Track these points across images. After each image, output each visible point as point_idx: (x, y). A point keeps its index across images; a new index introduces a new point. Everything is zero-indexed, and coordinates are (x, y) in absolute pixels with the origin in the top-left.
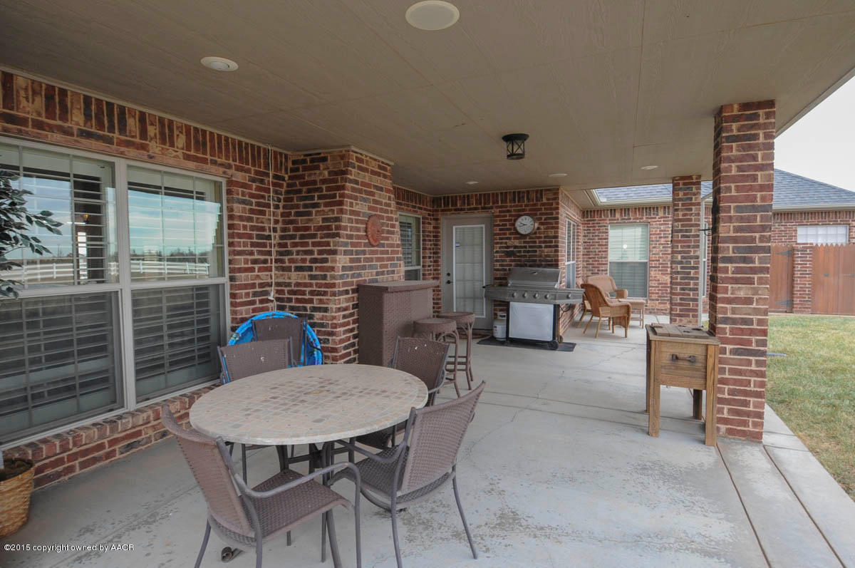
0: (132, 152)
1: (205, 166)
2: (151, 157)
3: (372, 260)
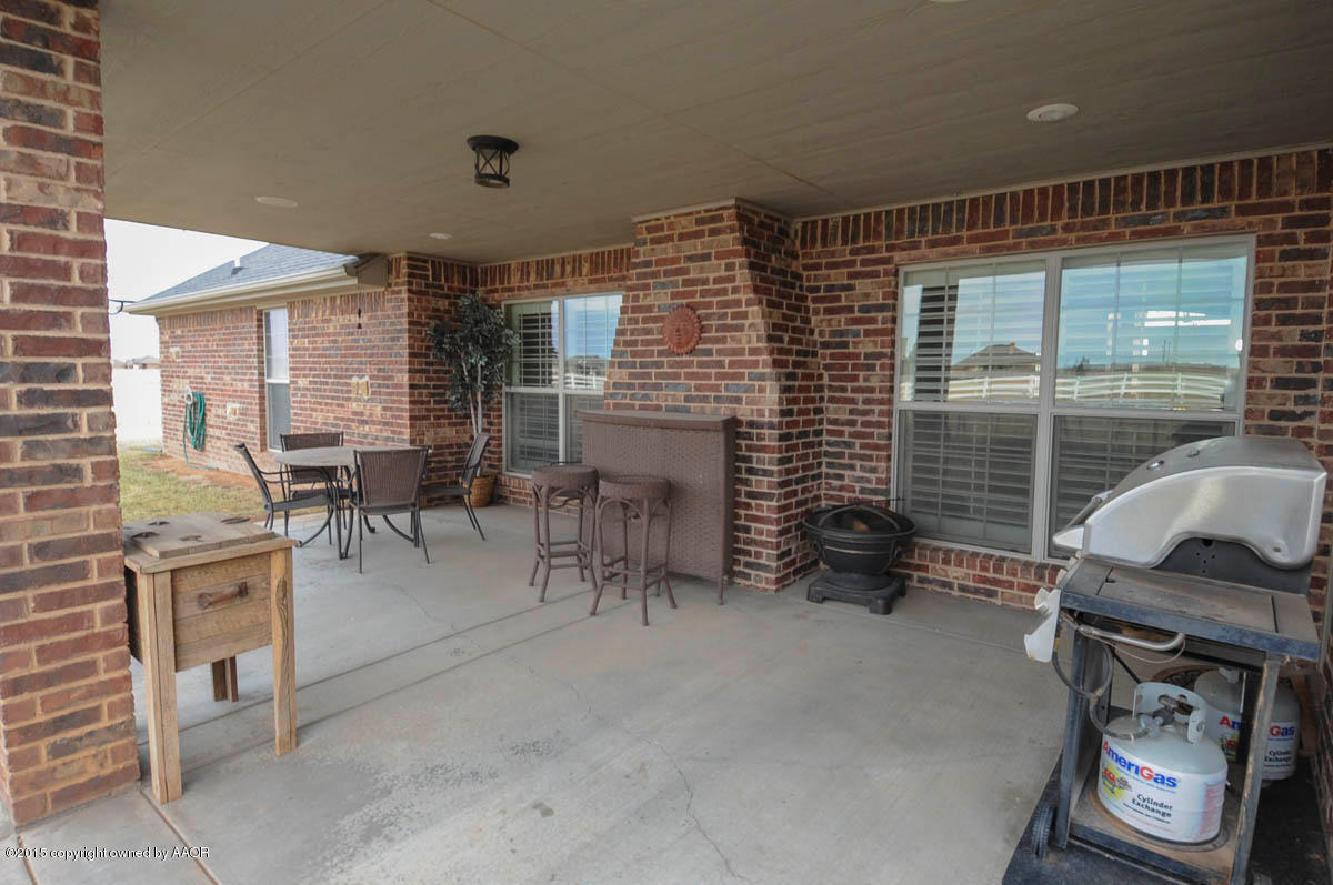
0: (558, 290)
1: (603, 285)
2: (568, 290)
3: (677, 376)
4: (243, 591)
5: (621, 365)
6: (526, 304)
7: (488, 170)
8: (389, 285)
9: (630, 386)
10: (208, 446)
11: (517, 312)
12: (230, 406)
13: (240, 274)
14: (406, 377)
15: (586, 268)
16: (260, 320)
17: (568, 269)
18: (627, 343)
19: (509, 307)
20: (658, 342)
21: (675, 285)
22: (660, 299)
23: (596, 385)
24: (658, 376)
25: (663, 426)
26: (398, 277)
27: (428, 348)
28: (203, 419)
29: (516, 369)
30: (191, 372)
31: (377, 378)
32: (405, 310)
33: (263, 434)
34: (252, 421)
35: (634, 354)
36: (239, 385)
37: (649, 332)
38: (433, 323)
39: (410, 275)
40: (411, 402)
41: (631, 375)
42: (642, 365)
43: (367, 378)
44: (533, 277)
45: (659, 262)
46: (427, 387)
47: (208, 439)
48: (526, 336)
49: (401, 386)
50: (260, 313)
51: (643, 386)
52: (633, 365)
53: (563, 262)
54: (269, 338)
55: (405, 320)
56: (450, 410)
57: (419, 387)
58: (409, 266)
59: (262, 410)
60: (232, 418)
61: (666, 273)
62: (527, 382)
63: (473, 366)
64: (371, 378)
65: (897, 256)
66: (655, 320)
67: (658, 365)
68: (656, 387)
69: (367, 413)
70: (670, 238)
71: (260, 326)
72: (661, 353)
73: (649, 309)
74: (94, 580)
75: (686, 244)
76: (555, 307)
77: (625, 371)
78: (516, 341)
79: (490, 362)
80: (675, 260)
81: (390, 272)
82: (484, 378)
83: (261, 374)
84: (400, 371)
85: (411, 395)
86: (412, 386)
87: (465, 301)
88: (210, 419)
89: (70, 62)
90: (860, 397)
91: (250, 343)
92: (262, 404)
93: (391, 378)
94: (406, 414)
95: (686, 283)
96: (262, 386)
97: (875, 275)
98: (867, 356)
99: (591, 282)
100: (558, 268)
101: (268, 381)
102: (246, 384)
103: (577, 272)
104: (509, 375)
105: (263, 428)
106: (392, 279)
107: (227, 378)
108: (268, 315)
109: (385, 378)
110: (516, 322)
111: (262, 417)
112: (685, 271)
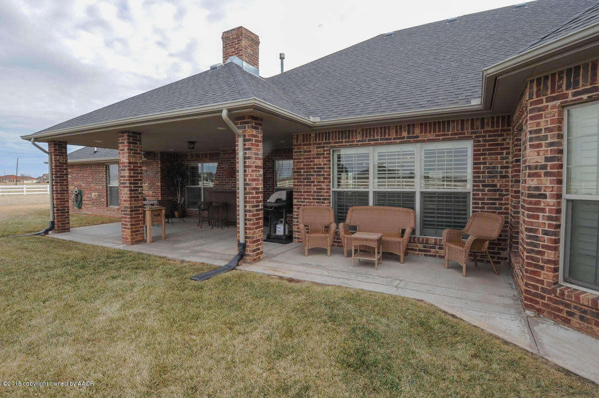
0: (201, 161)
1: (213, 160)
2: (204, 161)
3: (229, 182)
4: (159, 215)
5: (217, 180)
6: (192, 164)
7: (191, 147)
8: (154, 160)
9: (219, 185)
10: (83, 207)
11: (189, 166)
12: (93, 194)
13: (97, 153)
14: (160, 184)
15: (208, 156)
16: (106, 168)
17: (204, 156)
18: (218, 175)
19: (187, 165)
20: (226, 175)
21: (228, 163)
22: (225, 166)
23: (211, 185)
24: (225, 182)
25: (226, 192)
26: (157, 157)
27: (166, 176)
28: (81, 199)
29: (189, 181)
30: (75, 183)
31: (150, 184)
32: (160, 166)
33: (107, 202)
34: (103, 198)
35: (220, 178)
36: (98, 187)
37: (223, 173)
38: (167, 169)
39: (161, 157)
40: (161, 190)
41: (220, 182)
42: (222, 180)
43: (147, 184)
44: (194, 157)
45: (226, 158)
46: (165, 186)
47: (83, 205)
48: (192, 172)
49: (158, 186)
50: (106, 165)
51: (222, 185)
52: (220, 180)
53: (202, 154)
54: (109, 173)
55: (159, 169)
56: (172, 192)
57: (163, 186)
58: (161, 155)
59: (107, 194)
60: (94, 198)
61: (227, 161)
62: (193, 184)
63: (178, 181)
64: (148, 184)
65: (273, 158)
66: (224, 170)
67: (225, 180)
68: (225, 185)
69: (147, 193)
70: (227, 153)
71: (106, 169)
72: (226, 178)
73: (223, 168)
74: (140, 212)
75: (231, 155)
76: (200, 165)
77: (218, 182)
78: (189, 174)
79: (183, 180)
80: (228, 158)
81: (154, 157)
82: (181, 183)
83: (107, 184)
84: (158, 182)
85: (161, 188)
86: (161, 186)
87: (175, 163)
88: (84, 198)
89: (138, 142)
90: (268, 186)
91: (103, 174)
92: (107, 193)
93: (155, 184)
94: (160, 194)
95: (230, 163)
96: (107, 187)
97: (269, 161)
98: (269, 178)
99: (210, 159)
100: (201, 156)
101: (109, 186)
102: (101, 187)
103: (206, 157)
104: (187, 182)
105: (107, 200)
106: (156, 158)
107: (92, 185)
108: (109, 166)
109: (153, 184)
110: (189, 169)
111: (107, 196)
112: (231, 160)
